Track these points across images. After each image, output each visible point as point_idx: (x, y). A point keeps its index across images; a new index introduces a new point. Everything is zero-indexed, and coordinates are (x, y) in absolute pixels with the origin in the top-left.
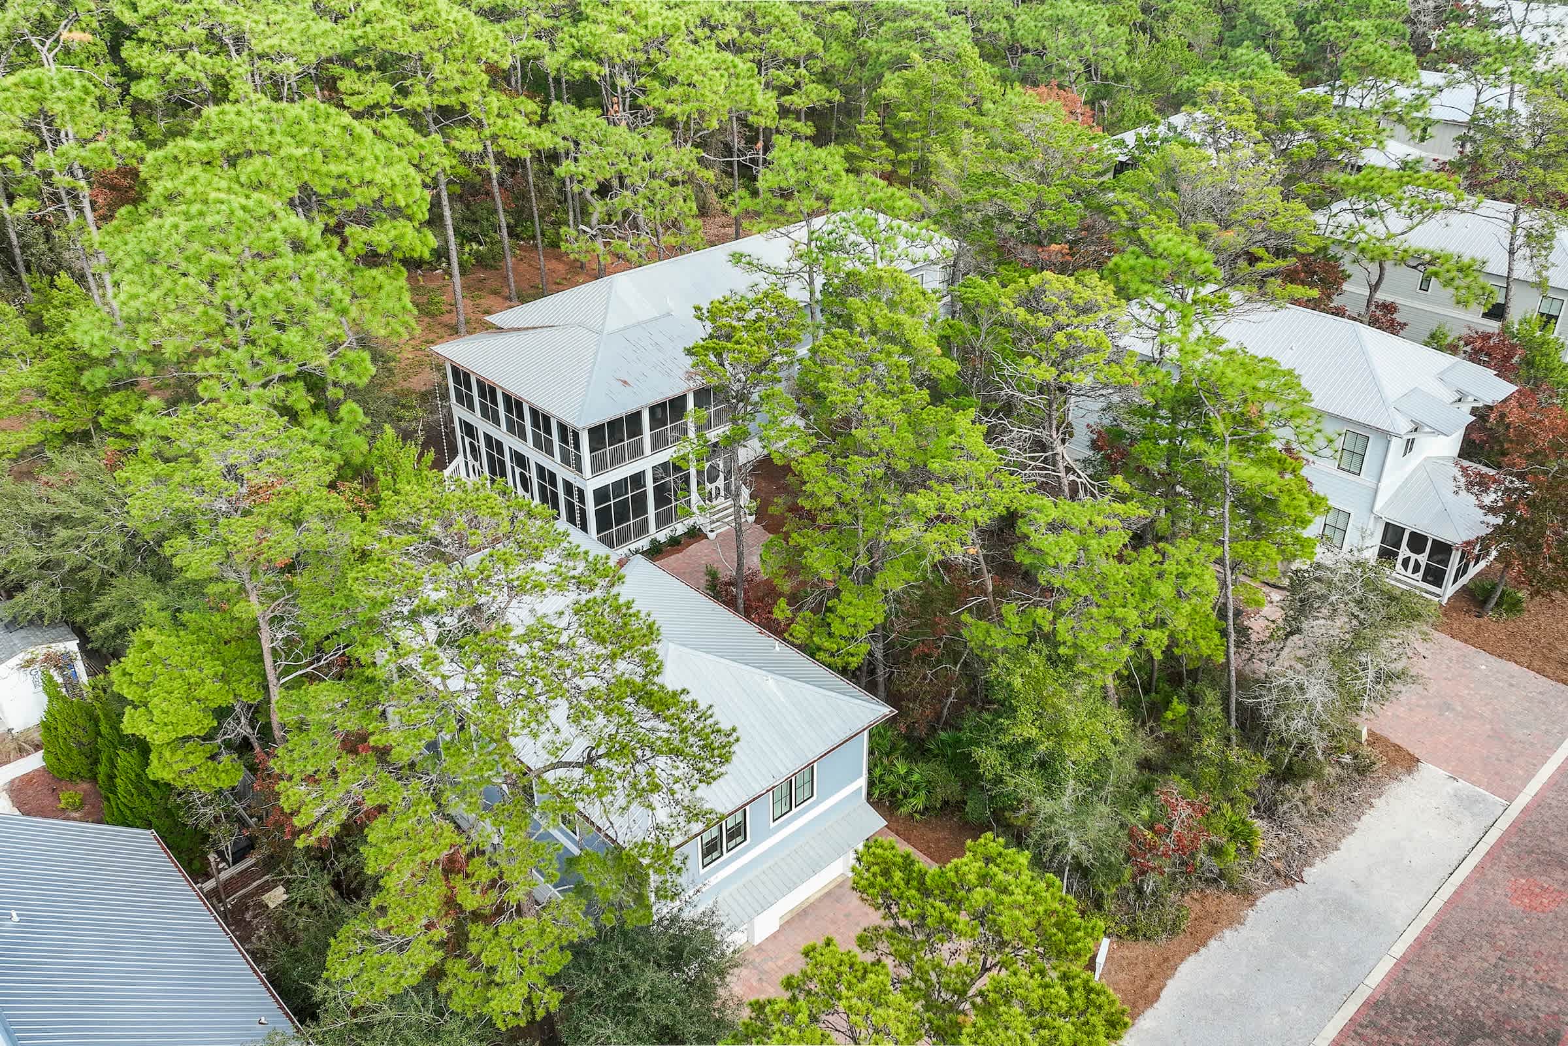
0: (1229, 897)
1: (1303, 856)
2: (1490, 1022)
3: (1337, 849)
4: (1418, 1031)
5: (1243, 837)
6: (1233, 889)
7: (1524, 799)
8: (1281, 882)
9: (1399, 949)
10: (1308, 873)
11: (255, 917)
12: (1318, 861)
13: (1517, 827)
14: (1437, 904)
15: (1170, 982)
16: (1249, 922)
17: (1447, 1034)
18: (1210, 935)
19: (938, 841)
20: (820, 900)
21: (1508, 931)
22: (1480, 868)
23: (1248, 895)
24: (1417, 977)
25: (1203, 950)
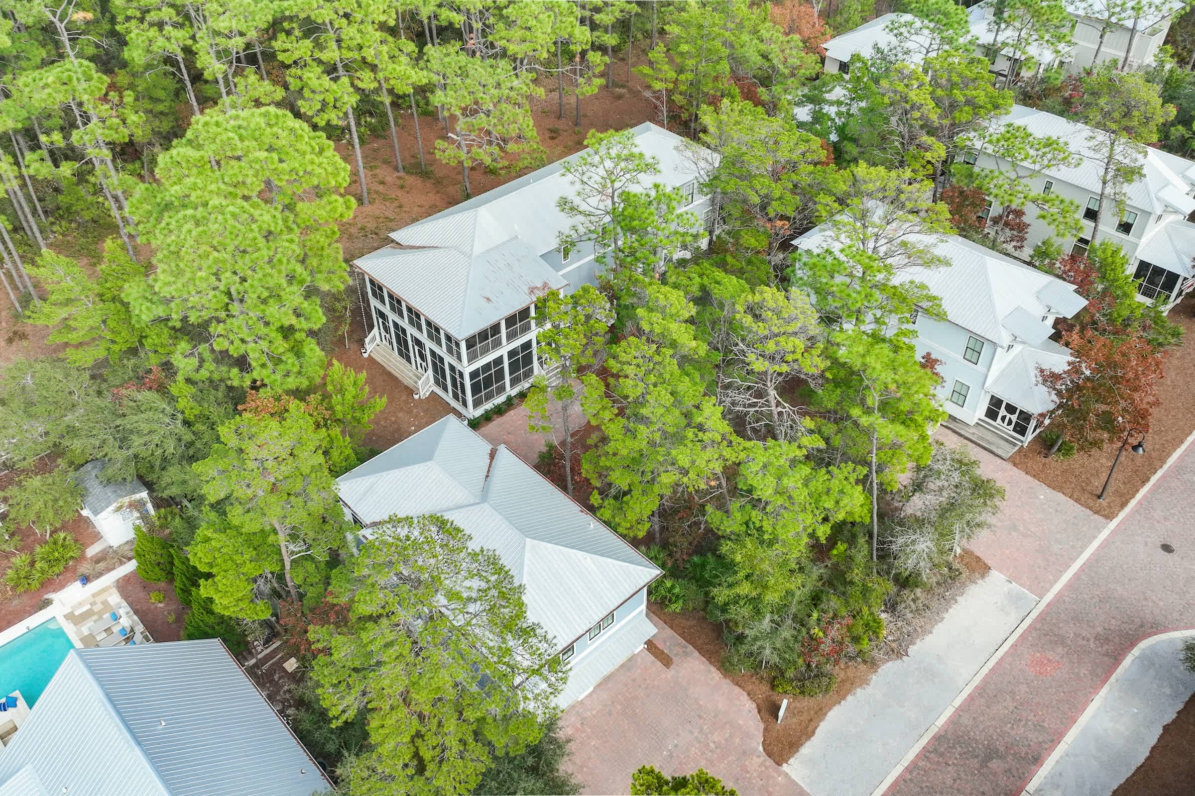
0: (862, 667)
1: (910, 637)
2: (1002, 749)
3: (931, 632)
4: (961, 755)
5: (873, 627)
6: (865, 662)
7: (1049, 597)
8: (894, 657)
9: (958, 702)
10: (912, 650)
11: (280, 678)
12: (918, 641)
13: (1041, 618)
14: (985, 670)
15: (822, 724)
16: (873, 682)
17: (977, 757)
18: (848, 692)
19: (691, 627)
20: (617, 670)
21: (1024, 688)
22: (1014, 646)
23: (873, 665)
24: (966, 720)
25: (843, 702)
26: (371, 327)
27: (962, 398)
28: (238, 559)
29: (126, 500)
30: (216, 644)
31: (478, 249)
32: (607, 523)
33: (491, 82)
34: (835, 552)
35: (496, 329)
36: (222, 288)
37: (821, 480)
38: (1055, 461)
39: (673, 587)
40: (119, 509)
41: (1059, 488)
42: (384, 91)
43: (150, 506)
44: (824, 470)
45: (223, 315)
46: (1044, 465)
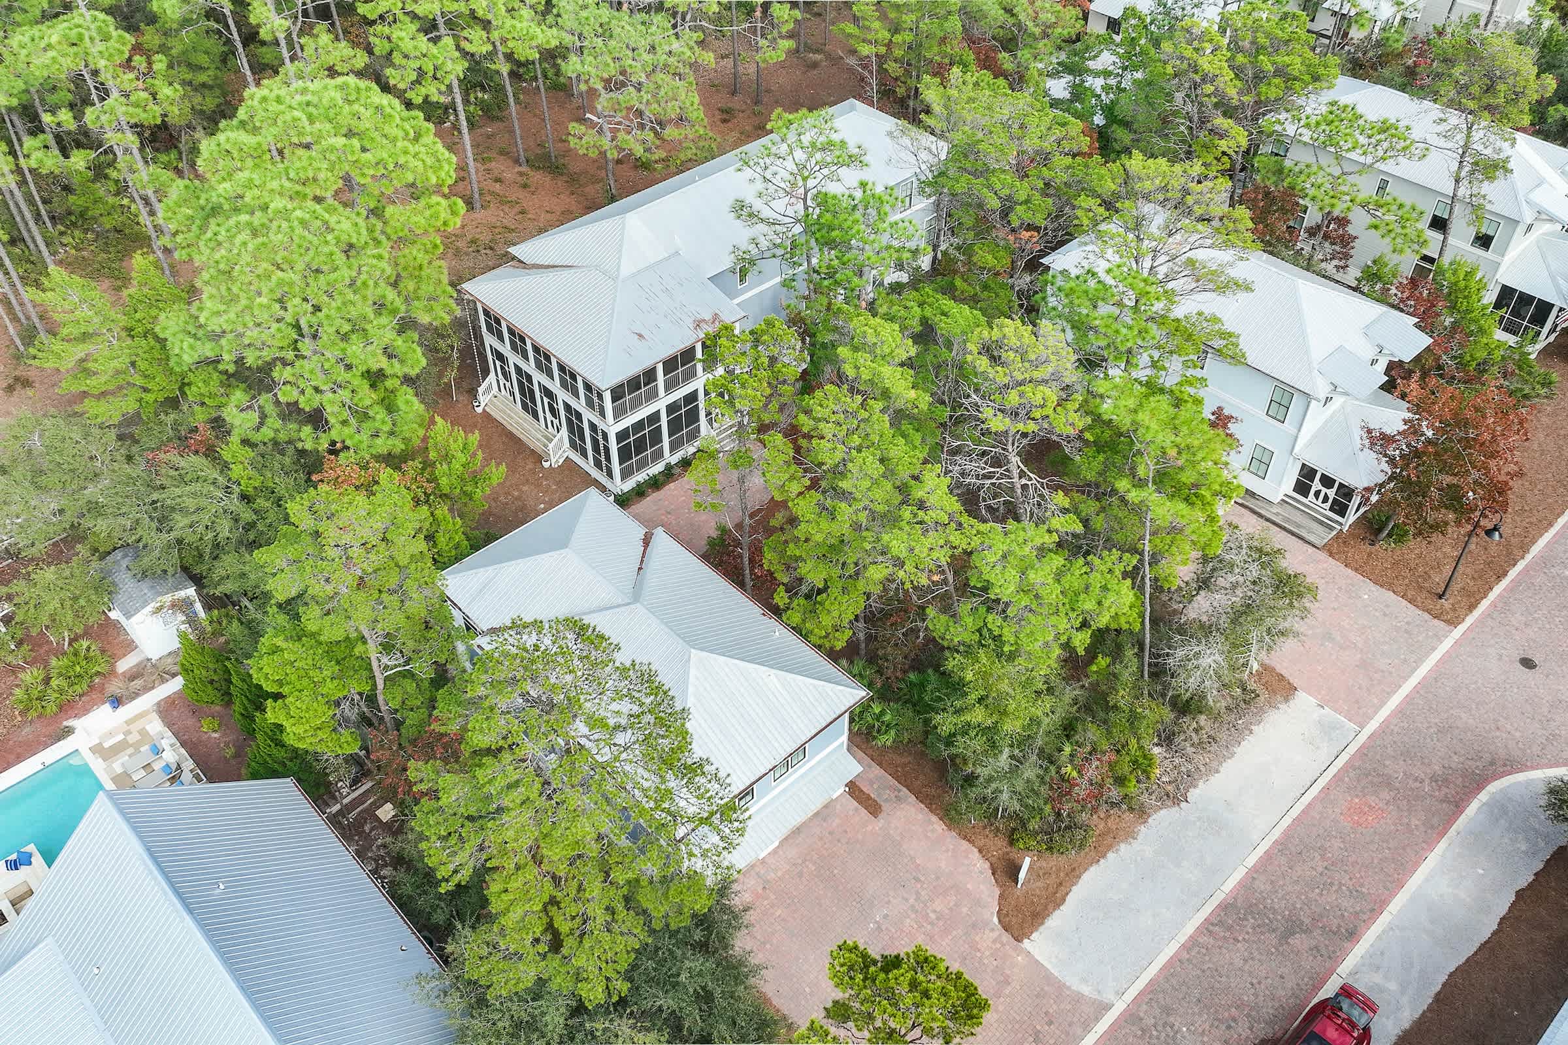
0: (1129, 816)
1: (1191, 777)
2: (1307, 921)
3: (1217, 771)
4: (1254, 929)
5: (1143, 765)
6: (1131, 809)
7: (1372, 726)
8: (1170, 803)
9: (1251, 861)
10: (1193, 794)
11: (372, 829)
12: (1201, 783)
13: (1362, 752)
14: (1287, 821)
15: (1074, 889)
16: (1140, 837)
17: (1274, 930)
18: (1110, 847)
19: (905, 765)
20: (811, 819)
21: (1337, 843)
22: (1327, 789)
23: (1142, 813)
24: (1261, 885)
25: (1102, 861)
26: (486, 372)
27: (1264, 467)
28: (317, 676)
29: (168, 599)
30: (287, 785)
31: (627, 269)
32: (797, 630)
33: (643, 43)
34: (1094, 668)
35: (650, 375)
36: (289, 319)
37: (1077, 573)
38: (1384, 549)
39: (883, 713)
40: (160, 609)
41: (1390, 587)
42: (501, 56)
43: (198, 607)
44: (1081, 561)
45: (290, 355)
46: (1370, 554)
